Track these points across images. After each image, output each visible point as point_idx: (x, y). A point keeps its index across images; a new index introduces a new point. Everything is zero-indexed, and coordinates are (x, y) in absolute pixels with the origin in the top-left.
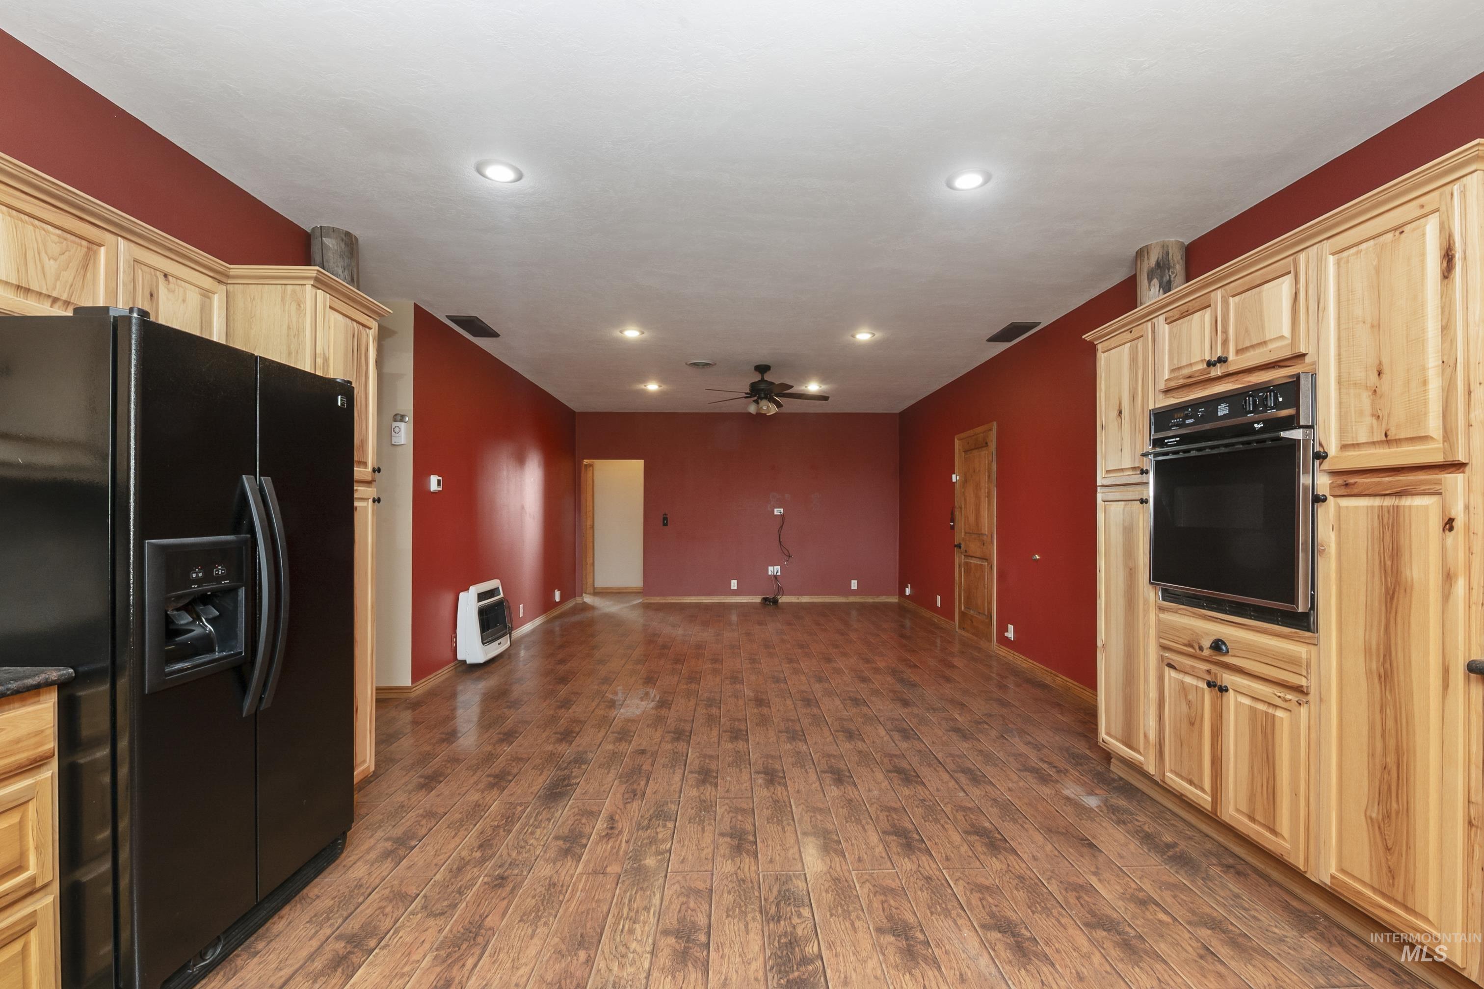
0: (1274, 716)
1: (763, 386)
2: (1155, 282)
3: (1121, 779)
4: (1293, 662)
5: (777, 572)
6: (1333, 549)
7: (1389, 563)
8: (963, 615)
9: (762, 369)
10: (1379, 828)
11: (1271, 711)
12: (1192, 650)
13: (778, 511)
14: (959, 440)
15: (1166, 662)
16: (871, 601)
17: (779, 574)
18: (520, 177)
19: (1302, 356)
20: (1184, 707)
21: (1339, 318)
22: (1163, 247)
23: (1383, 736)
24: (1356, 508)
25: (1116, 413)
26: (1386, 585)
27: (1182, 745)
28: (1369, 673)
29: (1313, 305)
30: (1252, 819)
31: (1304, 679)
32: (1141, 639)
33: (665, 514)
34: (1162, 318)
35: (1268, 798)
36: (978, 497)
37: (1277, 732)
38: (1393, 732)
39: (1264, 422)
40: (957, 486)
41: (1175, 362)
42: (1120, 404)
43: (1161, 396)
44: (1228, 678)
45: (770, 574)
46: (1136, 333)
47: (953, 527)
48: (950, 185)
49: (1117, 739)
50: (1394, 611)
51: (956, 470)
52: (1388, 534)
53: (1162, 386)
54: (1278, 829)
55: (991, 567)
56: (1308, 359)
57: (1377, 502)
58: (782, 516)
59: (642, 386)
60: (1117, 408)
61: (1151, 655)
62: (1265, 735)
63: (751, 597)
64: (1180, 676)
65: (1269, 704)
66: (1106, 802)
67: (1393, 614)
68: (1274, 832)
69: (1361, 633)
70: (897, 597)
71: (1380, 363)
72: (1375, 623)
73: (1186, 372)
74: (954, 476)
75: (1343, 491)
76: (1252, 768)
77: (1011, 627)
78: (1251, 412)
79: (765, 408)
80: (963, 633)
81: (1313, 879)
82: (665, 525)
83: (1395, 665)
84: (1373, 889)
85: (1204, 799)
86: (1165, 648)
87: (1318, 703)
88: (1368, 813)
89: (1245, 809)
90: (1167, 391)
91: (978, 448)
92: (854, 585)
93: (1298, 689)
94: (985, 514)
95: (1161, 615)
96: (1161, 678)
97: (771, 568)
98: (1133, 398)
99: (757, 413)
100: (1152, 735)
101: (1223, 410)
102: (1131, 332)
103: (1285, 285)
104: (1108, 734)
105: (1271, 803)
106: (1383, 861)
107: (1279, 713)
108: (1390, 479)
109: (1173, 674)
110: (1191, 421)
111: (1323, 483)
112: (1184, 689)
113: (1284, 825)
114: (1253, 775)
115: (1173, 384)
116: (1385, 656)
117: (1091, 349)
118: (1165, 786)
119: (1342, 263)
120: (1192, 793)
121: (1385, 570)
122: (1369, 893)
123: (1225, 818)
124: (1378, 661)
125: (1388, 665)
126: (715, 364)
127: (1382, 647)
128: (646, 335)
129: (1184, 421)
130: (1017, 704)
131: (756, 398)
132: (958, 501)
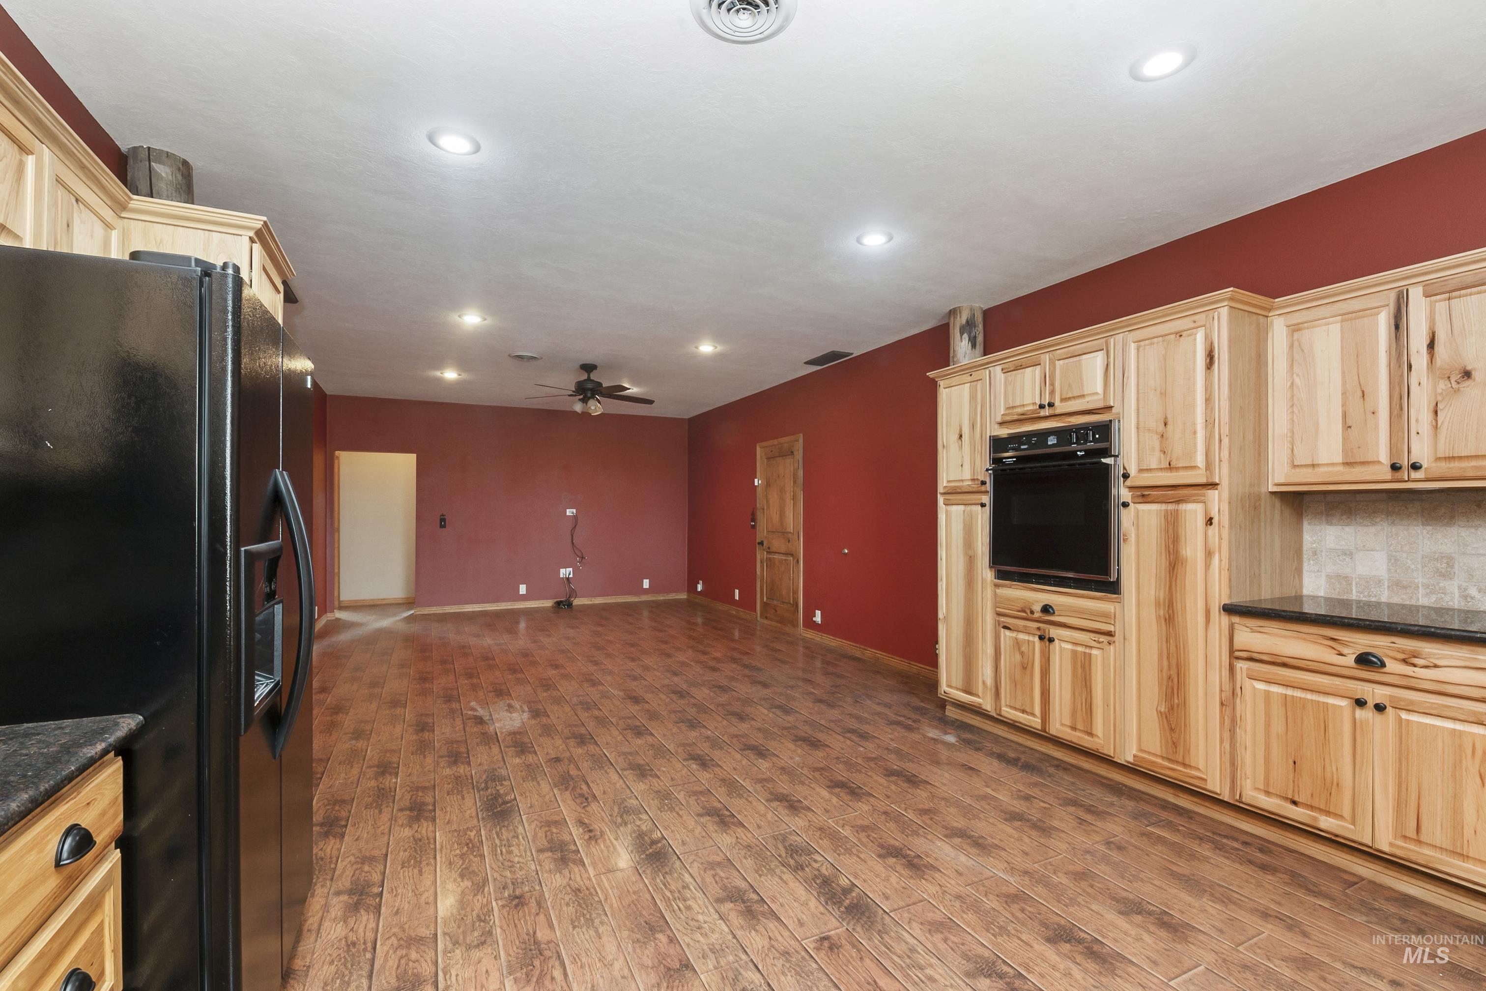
0: (1090, 654)
1: (590, 386)
2: (965, 336)
3: (957, 720)
4: (1105, 616)
5: (569, 574)
6: (1133, 538)
7: (1171, 546)
8: (765, 605)
9: (588, 368)
10: (1166, 717)
11: (1088, 651)
12: (1026, 613)
13: (569, 512)
14: (761, 448)
15: (1002, 625)
16: (662, 598)
17: (571, 576)
18: (477, 149)
19: (1109, 408)
20: (1018, 657)
21: (1138, 385)
22: (971, 309)
23: (1168, 658)
24: (1150, 511)
25: (957, 436)
26: (1170, 560)
27: (1016, 685)
28: (1158, 617)
29: (1119, 375)
30: (1074, 728)
31: (1112, 626)
32: (980, 610)
33: (443, 515)
34: (999, 368)
35: (1086, 712)
36: (782, 500)
37: (1093, 667)
38: (1175, 655)
39: (1085, 451)
40: (759, 490)
41: (1010, 402)
42: (961, 430)
43: (996, 426)
44: (1054, 632)
45: (561, 576)
46: (976, 375)
47: (754, 527)
48: (859, 241)
49: (957, 689)
50: (1175, 576)
51: (758, 474)
52: (1171, 528)
53: (999, 419)
54: (1094, 732)
55: (798, 562)
56: (1114, 410)
57: (1163, 507)
58: (575, 517)
59: (438, 374)
60: (958, 432)
61: (987, 620)
62: (1083, 667)
63: (541, 602)
64: (1014, 634)
65: (1086, 646)
66: (959, 737)
67: (1174, 578)
68: (1091, 734)
69: (1153, 592)
70: (686, 593)
71: (1166, 418)
72: (1162, 586)
73: (1020, 410)
74: (756, 480)
75: (1140, 500)
76: (1074, 693)
77: (818, 613)
78: (1074, 444)
79: (593, 408)
80: (766, 622)
81: (1119, 761)
82: (442, 527)
83: (1176, 612)
84: (1163, 758)
85: (1035, 722)
86: (999, 614)
87: (1122, 641)
88: (1159, 709)
89: (1068, 723)
90: (1002, 424)
91: (782, 456)
92: (646, 584)
93: (1109, 634)
94: (789, 514)
95: (997, 591)
96: (997, 638)
97: (562, 571)
98: (973, 427)
99: (583, 412)
100: (989, 681)
101: (1052, 440)
102: (971, 375)
103: (1099, 359)
104: (949, 686)
105: (1089, 714)
106: (1169, 738)
107: (1094, 652)
108: (1173, 492)
109: (1008, 633)
110: (1026, 447)
111: (1125, 495)
112: (1017, 643)
113: (1099, 728)
114: (1074, 698)
115: (1008, 418)
116: (1169, 606)
117: (933, 385)
118: (1005, 720)
119: (1141, 349)
120: (1025, 719)
121: (1169, 552)
122: (1159, 761)
123: (1053, 731)
124: (1164, 609)
125: (1171, 612)
126: (542, 358)
127: (1167, 600)
128: (489, 321)
129: (1019, 446)
130: (849, 675)
131: (581, 397)
132: (760, 503)
